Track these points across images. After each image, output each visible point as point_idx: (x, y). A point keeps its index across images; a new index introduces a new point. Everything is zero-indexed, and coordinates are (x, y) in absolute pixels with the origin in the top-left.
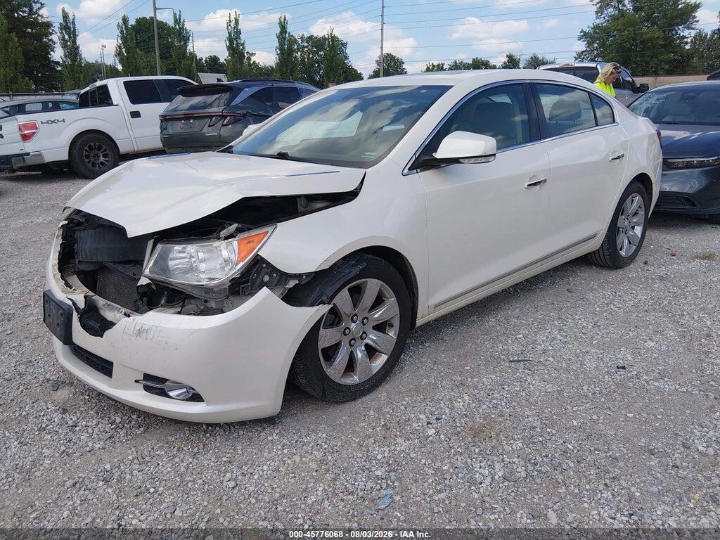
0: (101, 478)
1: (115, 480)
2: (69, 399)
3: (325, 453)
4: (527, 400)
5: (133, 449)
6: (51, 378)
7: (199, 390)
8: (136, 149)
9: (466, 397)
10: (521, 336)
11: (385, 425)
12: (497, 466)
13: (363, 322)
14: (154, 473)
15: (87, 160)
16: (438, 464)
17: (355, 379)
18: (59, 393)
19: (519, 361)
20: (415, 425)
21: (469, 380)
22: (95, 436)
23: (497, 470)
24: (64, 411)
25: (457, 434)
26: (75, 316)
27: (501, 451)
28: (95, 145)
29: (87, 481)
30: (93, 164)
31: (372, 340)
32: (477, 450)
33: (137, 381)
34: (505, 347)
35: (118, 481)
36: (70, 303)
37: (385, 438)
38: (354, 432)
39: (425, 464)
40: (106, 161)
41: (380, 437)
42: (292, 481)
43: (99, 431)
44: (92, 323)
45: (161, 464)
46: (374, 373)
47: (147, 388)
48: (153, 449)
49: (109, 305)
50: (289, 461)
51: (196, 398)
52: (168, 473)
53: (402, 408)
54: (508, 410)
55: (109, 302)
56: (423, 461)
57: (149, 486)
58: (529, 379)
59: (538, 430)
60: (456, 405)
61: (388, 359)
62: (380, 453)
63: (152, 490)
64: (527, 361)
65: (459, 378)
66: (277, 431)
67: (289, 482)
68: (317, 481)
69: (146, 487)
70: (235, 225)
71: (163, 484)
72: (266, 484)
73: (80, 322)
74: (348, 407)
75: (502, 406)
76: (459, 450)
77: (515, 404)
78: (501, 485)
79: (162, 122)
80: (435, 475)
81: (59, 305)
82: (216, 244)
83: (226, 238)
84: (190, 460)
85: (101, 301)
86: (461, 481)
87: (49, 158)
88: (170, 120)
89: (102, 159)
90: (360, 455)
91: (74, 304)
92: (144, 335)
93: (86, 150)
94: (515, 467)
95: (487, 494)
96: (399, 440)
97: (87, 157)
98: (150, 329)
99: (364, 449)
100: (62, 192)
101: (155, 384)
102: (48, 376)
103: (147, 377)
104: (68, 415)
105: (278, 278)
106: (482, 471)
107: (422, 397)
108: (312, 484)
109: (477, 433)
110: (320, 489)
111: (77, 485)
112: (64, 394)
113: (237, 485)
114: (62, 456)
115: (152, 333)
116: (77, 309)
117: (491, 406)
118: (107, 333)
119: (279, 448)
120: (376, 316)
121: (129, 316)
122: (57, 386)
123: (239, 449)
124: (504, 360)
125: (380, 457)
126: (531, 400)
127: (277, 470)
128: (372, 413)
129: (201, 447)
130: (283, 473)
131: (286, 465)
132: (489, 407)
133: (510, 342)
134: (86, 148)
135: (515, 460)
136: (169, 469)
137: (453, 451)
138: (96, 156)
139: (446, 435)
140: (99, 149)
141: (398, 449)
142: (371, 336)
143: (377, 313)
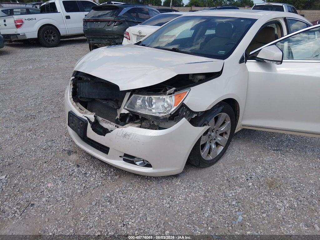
0: (108, 201)
1: (114, 202)
2: (78, 160)
3: (205, 192)
4: (287, 170)
5: (117, 186)
6: (66, 149)
7: (151, 162)
8: (68, 34)
9: (260, 168)
10: (275, 138)
11: (227, 180)
12: (285, 202)
13: (216, 132)
14: (131, 198)
15: (46, 38)
16: (258, 200)
17: (210, 158)
18: (71, 156)
19: (278, 150)
20: (241, 180)
21: (258, 159)
22: (97, 179)
23: (286, 204)
24: (78, 166)
25: (262, 185)
26: (89, 125)
27: (284, 194)
28: (50, 31)
29: (101, 202)
30: (49, 40)
31: (219, 140)
32: (274, 194)
33: (120, 157)
34: (269, 143)
35: (116, 202)
36: (86, 119)
37: (229, 186)
38: (214, 182)
39: (252, 200)
40: (55, 39)
41: (227, 186)
42: (195, 205)
43: (98, 176)
44: (98, 129)
45: (132, 194)
46: (218, 155)
47: (124, 160)
48: (126, 186)
49: (104, 120)
50: (190, 196)
51: (149, 166)
52: (137, 199)
53: (233, 171)
54: (281, 175)
55: (104, 119)
56: (251, 198)
57: (130, 205)
58: (285, 159)
59: (297, 185)
60: (257, 171)
61: (224, 148)
62: (231, 194)
63: (133, 207)
64: (281, 150)
65: (253, 158)
66: (179, 180)
67: (193, 206)
68: (207, 206)
69: (129, 205)
70: (174, 88)
71: (137, 204)
72: (183, 206)
73: (92, 128)
74: (207, 170)
75: (277, 172)
76: (265, 193)
77: (283, 171)
78: (289, 211)
79: (84, 22)
80: (258, 205)
81: (79, 119)
82: (164, 97)
83: (169, 94)
84: (145, 192)
85: (100, 119)
86: (271, 209)
87: (29, 36)
88: (88, 21)
89: (53, 38)
90: (221, 194)
91: (88, 119)
92: (127, 137)
93: (46, 34)
94: (293, 202)
95: (284, 215)
96: (236, 187)
97: (46, 37)
98: (131, 134)
99: (222, 191)
100: (36, 54)
101: (129, 158)
102: (64, 148)
103: (125, 155)
104: (80, 168)
105: (189, 113)
106: (279, 204)
107: (239, 166)
108: (204, 207)
109: (271, 185)
110: (209, 210)
111: (97, 204)
112: (74, 157)
113: (170, 206)
114: (85, 189)
115: (131, 136)
116: (90, 122)
117: (273, 172)
118: (107, 135)
119: (183, 188)
120: (222, 129)
121: (118, 127)
122: (70, 153)
123: (165, 188)
124: (271, 149)
125: (231, 195)
126: (289, 170)
127: (185, 199)
128: (219, 173)
129: (148, 186)
130: (189, 201)
131: (189, 197)
132: (272, 173)
133: (270, 140)
134: (46, 32)
135: (292, 199)
136: (137, 197)
137: (263, 194)
138: (51, 37)
139: (257, 186)
140: (51, 33)
141: (238, 192)
142: (218, 138)
143: (222, 128)
